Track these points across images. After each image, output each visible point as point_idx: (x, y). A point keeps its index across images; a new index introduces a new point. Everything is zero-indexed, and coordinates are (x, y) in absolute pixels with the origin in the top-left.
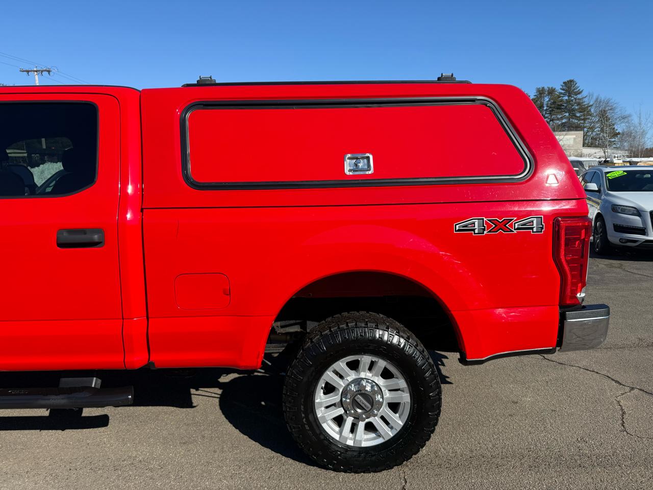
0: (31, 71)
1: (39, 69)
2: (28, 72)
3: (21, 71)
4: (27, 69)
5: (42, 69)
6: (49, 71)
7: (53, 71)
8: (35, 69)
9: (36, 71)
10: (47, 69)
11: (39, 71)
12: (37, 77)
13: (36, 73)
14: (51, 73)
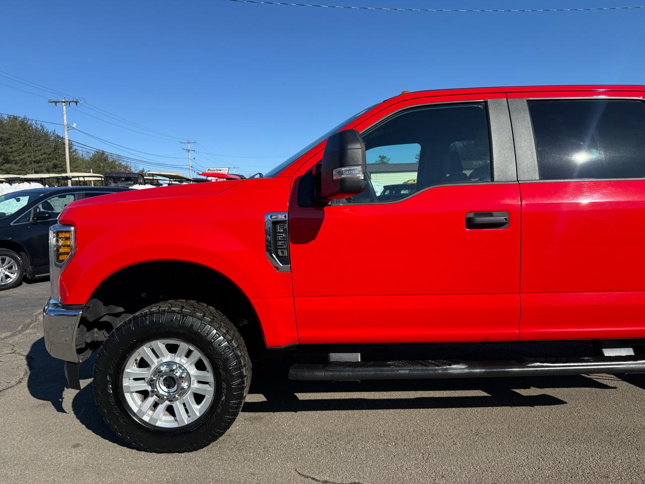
0: (59, 102)
1: (67, 100)
2: (56, 102)
3: (49, 102)
4: (55, 100)
5: (69, 100)
6: (76, 102)
7: (81, 102)
8: (63, 100)
9: (64, 102)
10: (75, 100)
11: (67, 102)
12: (64, 107)
13: (64, 104)
14: (78, 104)
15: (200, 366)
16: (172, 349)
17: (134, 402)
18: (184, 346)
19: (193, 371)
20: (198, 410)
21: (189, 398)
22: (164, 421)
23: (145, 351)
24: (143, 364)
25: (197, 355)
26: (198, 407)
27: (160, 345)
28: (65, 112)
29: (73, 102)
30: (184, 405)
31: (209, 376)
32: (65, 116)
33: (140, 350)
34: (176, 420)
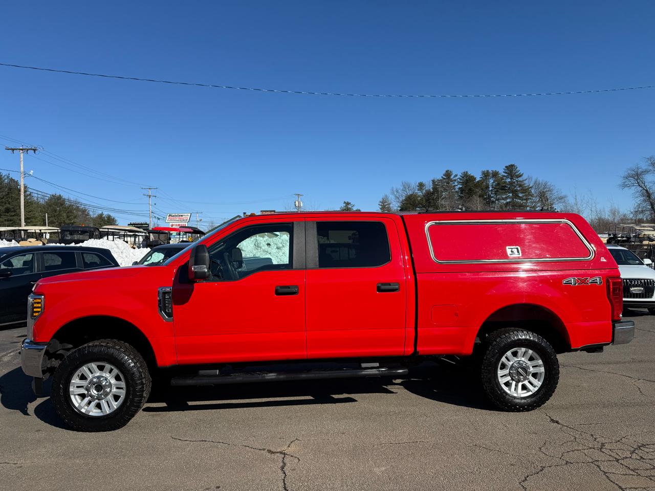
0: (17, 150)
1: (25, 147)
2: (13, 150)
3: (7, 149)
4: (13, 148)
5: (27, 148)
6: (35, 150)
7: (39, 150)
8: (21, 148)
9: (22, 150)
10: (33, 148)
11: (25, 149)
12: (22, 155)
13: (21, 151)
14: (36, 151)
15: (117, 378)
16: (101, 368)
17: (76, 401)
18: (108, 366)
19: (113, 381)
20: (115, 405)
21: (110, 398)
22: (94, 412)
23: (84, 369)
24: (83, 377)
25: (116, 371)
26: (116, 403)
27: (93, 366)
28: (22, 159)
29: (31, 149)
30: (107, 402)
31: (123, 384)
32: (22, 163)
33: (81, 369)
34: (102, 412)
